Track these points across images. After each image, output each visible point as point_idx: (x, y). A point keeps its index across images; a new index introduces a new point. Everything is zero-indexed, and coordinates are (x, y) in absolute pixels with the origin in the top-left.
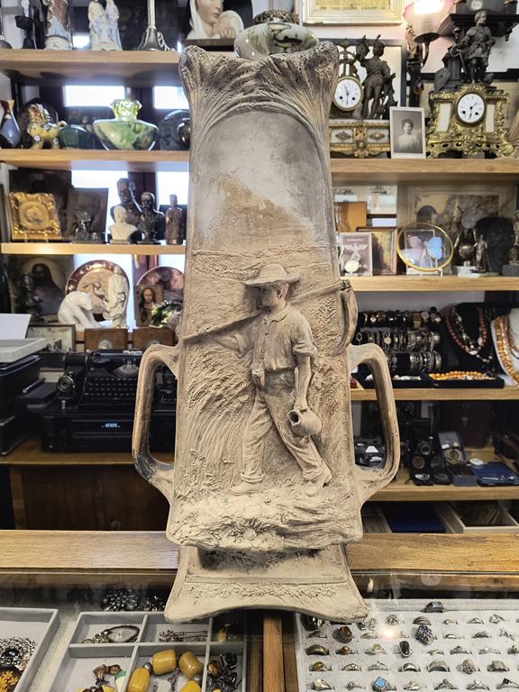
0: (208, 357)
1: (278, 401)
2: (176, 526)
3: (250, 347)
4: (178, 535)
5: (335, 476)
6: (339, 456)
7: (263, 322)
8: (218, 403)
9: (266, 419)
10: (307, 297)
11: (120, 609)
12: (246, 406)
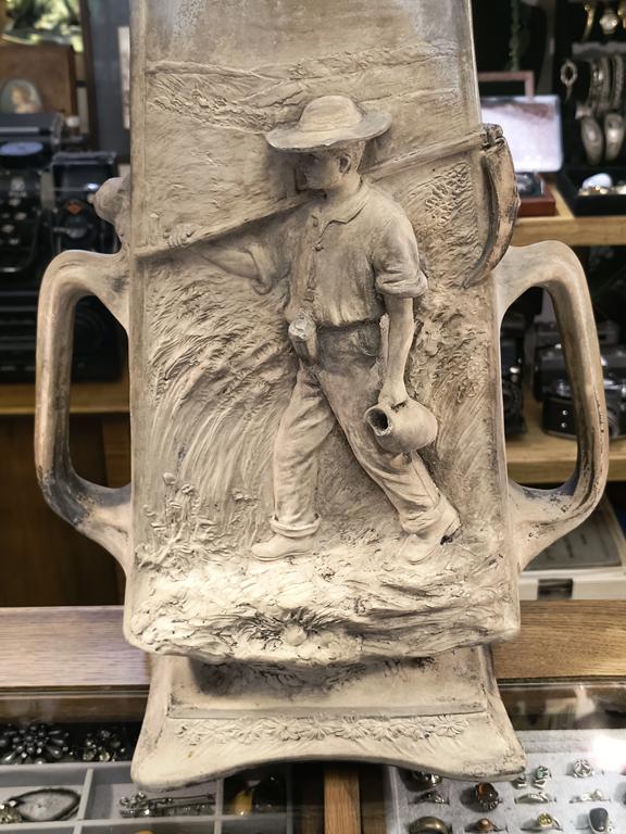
0: (192, 292)
1: (346, 385)
2: (143, 619)
3: (284, 273)
4: (148, 636)
5: (465, 521)
6: (474, 483)
7: (310, 222)
8: (218, 386)
9: (320, 417)
10: (407, 165)
11: (34, 757)
12: (278, 391)
